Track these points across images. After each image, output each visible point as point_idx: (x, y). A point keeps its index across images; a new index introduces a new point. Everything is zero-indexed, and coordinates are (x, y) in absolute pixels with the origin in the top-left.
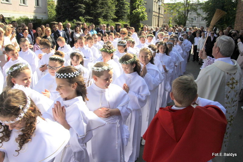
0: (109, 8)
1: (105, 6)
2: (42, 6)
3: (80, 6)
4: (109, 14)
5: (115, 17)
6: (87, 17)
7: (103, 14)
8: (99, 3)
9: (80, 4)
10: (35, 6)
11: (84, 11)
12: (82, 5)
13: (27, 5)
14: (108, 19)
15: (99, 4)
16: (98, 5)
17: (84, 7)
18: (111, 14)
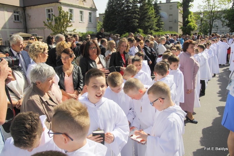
2: (93, 22)
5: (157, 28)
7: (151, 27)
10: (89, 23)
13: (84, 22)
15: (147, 19)
17: (137, 22)
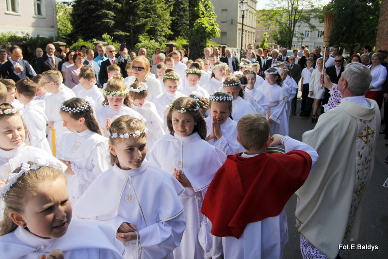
0: (159, 17)
1: (151, 13)
2: (46, 15)
3: (105, 13)
4: (157, 27)
5: (169, 32)
6: (118, 32)
7: (147, 28)
8: (141, 9)
9: (105, 11)
10: (34, 16)
11: (113, 22)
12: (109, 12)
13: (20, 14)
14: (157, 35)
15: (141, 11)
16: (139, 12)
17: (113, 16)
18: (162, 28)
